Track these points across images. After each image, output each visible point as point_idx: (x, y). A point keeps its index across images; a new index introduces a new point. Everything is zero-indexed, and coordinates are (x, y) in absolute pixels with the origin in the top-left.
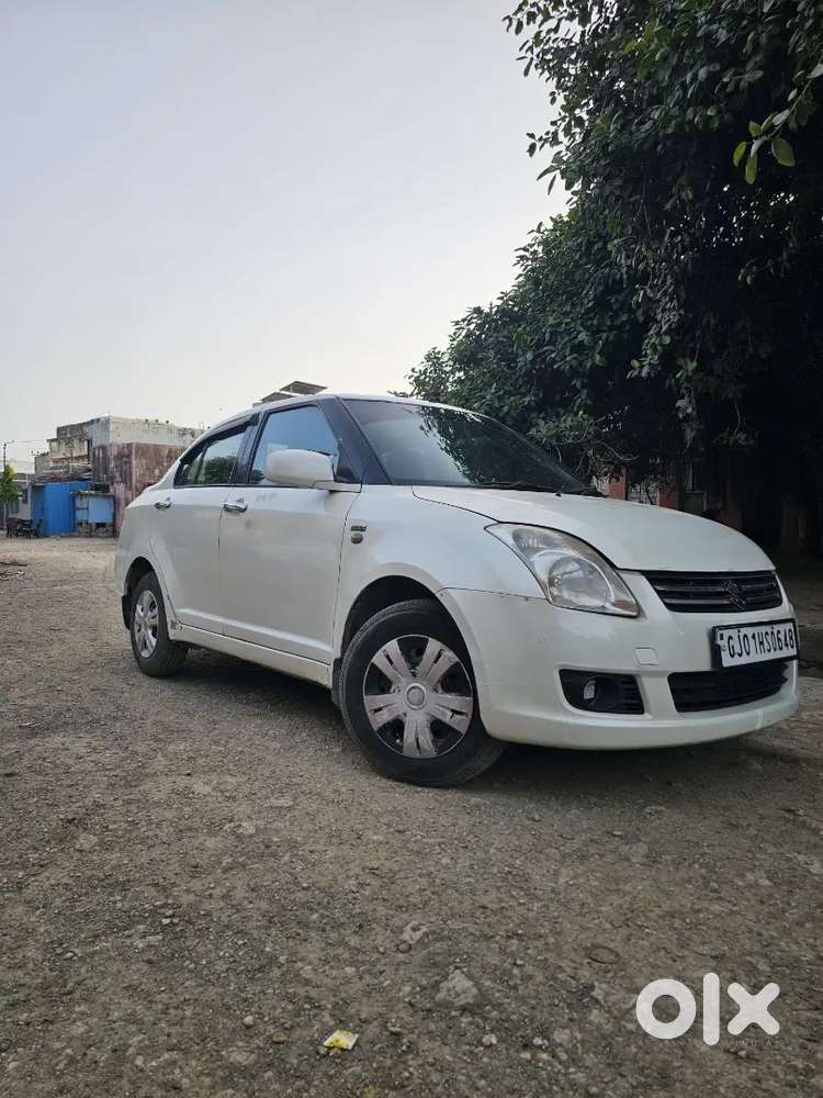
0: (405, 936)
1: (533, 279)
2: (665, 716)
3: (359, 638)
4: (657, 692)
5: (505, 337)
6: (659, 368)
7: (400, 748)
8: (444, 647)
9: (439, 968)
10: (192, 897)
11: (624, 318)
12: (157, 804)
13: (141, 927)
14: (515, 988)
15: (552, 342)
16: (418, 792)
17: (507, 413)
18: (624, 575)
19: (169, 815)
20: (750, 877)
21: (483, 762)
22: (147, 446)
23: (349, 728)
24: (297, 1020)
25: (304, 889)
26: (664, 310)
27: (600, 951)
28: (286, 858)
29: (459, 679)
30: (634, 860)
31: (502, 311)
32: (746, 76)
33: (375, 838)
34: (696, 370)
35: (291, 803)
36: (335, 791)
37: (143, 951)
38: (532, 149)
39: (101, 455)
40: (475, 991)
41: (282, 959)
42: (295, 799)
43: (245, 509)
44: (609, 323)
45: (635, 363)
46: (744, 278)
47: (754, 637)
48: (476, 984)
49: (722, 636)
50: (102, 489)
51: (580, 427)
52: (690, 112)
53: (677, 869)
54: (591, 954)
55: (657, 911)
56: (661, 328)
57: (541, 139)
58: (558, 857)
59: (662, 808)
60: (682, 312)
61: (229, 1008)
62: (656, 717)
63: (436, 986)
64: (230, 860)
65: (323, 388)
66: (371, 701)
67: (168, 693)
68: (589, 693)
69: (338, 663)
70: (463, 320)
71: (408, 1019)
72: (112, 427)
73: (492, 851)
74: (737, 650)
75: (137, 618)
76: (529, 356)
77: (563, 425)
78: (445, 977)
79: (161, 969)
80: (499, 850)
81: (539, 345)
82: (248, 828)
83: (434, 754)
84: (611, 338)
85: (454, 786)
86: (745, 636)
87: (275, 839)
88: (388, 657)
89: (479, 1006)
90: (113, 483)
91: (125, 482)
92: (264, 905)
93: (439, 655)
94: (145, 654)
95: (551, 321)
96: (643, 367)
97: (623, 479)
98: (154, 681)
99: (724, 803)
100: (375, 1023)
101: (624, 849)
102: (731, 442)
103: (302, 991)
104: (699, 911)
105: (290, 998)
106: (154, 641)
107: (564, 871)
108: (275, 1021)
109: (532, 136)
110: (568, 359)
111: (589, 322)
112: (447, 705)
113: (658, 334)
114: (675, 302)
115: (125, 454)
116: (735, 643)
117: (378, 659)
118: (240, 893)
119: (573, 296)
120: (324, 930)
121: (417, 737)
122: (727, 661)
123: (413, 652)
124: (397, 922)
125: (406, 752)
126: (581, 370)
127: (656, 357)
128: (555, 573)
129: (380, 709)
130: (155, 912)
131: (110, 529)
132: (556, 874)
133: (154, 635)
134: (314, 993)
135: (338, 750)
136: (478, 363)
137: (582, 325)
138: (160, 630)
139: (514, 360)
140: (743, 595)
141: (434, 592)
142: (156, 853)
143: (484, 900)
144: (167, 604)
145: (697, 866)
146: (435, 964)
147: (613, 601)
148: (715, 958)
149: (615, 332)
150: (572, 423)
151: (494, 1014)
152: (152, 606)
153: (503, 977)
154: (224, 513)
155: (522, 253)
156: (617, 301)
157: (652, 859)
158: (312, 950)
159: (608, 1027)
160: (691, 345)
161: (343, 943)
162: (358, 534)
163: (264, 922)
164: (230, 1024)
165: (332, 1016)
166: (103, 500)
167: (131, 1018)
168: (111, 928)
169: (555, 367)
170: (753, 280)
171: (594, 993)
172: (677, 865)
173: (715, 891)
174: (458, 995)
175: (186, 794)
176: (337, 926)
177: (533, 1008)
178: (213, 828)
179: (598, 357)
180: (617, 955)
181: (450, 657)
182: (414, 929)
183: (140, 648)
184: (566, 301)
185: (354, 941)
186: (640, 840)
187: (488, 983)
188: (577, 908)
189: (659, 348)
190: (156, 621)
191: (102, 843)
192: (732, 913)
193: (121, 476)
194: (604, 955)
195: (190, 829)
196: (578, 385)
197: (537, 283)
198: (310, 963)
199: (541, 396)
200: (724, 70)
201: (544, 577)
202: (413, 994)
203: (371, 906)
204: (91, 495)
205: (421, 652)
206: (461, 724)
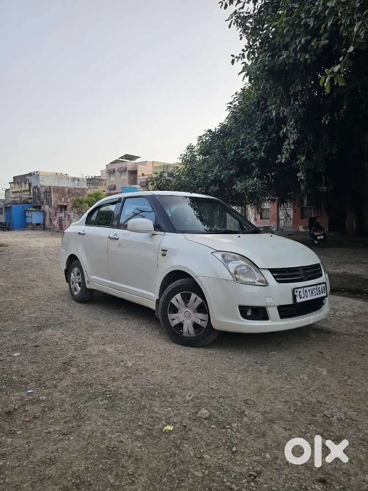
0: (187, 398)
1: (234, 117)
2: (276, 321)
3: (166, 293)
4: (273, 312)
5: (222, 143)
6: (289, 159)
7: (182, 333)
8: (197, 296)
9: (198, 407)
10: (114, 388)
11: (274, 135)
12: (94, 356)
13: (100, 398)
14: (221, 412)
15: (242, 147)
16: (189, 349)
17: (224, 178)
18: (262, 271)
19: (100, 360)
20: (301, 376)
21: (212, 338)
22: (58, 187)
23: (163, 325)
24: (155, 423)
25: (152, 384)
26: (291, 133)
27: (248, 401)
28: (144, 374)
29: (203, 308)
30: (263, 372)
31: (221, 131)
32: (322, 42)
33: (175, 366)
34: (304, 161)
35: (143, 355)
36: (159, 349)
37: (102, 405)
38: (233, 62)
39: (37, 191)
40: (209, 413)
41: (148, 406)
42: (144, 353)
43: (118, 239)
44: (267, 138)
45: (279, 156)
46: (325, 121)
47: (309, 290)
48: (209, 412)
49: (297, 292)
50: (38, 208)
51: (255, 185)
52: (299, 55)
53: (278, 375)
54: (246, 402)
55: (269, 388)
56: (290, 142)
57: (237, 57)
58: (238, 371)
59: (276, 353)
60: (298, 135)
61: (133, 421)
62: (273, 321)
63: (197, 413)
64: (125, 375)
65: (139, 157)
66: (171, 316)
67: (87, 310)
68: (249, 313)
69: (158, 301)
70: (203, 135)
71: (188, 422)
72: (41, 178)
73: (215, 370)
74: (303, 296)
75: (71, 279)
76: (233, 152)
77: (248, 184)
78: (200, 410)
79: (110, 410)
80: (217, 369)
81: (237, 147)
82: (130, 364)
83: (195, 335)
84: (269, 144)
85: (202, 347)
86: (306, 290)
87: (140, 368)
88: (177, 300)
89: (210, 417)
90: (43, 205)
91: (48, 204)
92: (139, 390)
93: (196, 299)
94: (76, 293)
95: (242, 137)
96: (282, 158)
97: (276, 203)
98: (80, 305)
99: (298, 351)
100: (179, 423)
101: (260, 368)
102: (321, 191)
103: (155, 415)
104: (282, 388)
105: (152, 417)
106: (80, 288)
107: (240, 376)
108: (148, 424)
109: (233, 56)
110: (250, 154)
111: (259, 138)
112: (199, 318)
113: (289, 144)
114: (296, 130)
115: (48, 191)
116: (302, 294)
117: (173, 301)
118: (131, 386)
119: (252, 125)
120: (160, 397)
121: (188, 329)
122: (299, 300)
123: (186, 298)
124: (183, 394)
125: (184, 335)
126: (256, 159)
127: (288, 154)
128: (237, 270)
129: (174, 319)
130: (103, 393)
131: (42, 226)
132: (237, 377)
133: (79, 286)
134: (159, 416)
135: (158, 333)
136: (210, 154)
137: (256, 139)
138: (82, 284)
139: (226, 154)
140: (306, 275)
141: (193, 277)
142: (99, 374)
143: (212, 387)
144: (85, 273)
145: (284, 373)
146: (196, 407)
147: (258, 280)
148: (284, 402)
149: (270, 142)
150: (252, 183)
151: (215, 420)
152: (78, 274)
153: (218, 409)
154: (109, 239)
155: (229, 105)
156: (271, 128)
157: (269, 371)
158: (157, 403)
159: (249, 422)
160: (303, 149)
161: (166, 401)
162: (164, 252)
163: (140, 395)
164: (135, 425)
165: (165, 422)
166: (39, 213)
167: (104, 425)
168: (90, 399)
169: (244, 158)
170: (328, 122)
171: (245, 413)
172: (278, 372)
173: (289, 381)
174: (204, 415)
175: (104, 352)
176: (164, 396)
177: (227, 418)
178: (117, 364)
179: (263, 154)
180: (254, 402)
181: (199, 300)
182: (190, 396)
183: (73, 291)
184: (249, 127)
185: (170, 400)
186: (266, 364)
187: (213, 411)
188: (242, 387)
189: (289, 150)
190: (80, 280)
191: (79, 371)
192: (292, 388)
193: (47, 201)
194: (250, 402)
195: (109, 365)
196: (254, 165)
197: (236, 119)
198: (157, 407)
199: (238, 170)
200: (312, 38)
201: (233, 272)
202: (190, 415)
203: (175, 389)
204: (33, 211)
205: (189, 298)
206: (204, 324)
